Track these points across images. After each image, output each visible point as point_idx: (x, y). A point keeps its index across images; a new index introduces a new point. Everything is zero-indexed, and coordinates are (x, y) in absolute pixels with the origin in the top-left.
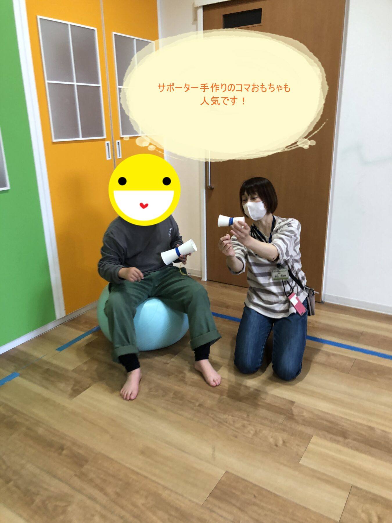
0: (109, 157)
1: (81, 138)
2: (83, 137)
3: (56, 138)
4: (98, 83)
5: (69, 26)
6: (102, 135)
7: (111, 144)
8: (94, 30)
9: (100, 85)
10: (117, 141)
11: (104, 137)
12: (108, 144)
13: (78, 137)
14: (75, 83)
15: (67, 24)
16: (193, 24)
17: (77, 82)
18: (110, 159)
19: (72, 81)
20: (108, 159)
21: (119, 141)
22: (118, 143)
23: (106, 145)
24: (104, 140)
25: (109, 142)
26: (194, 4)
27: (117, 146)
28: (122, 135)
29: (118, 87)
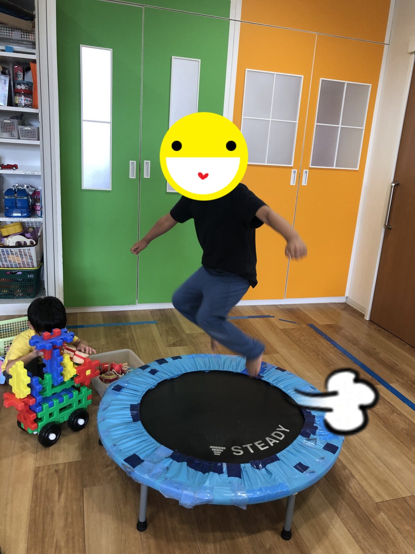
0: (294, 183)
1: (266, 164)
5: (275, 76)
7: (298, 172)
8: (301, 78)
9: (297, 121)
10: (305, 171)
11: (292, 165)
13: (263, 162)
14: (270, 120)
15: (273, 74)
17: (273, 118)
18: (294, 184)
21: (308, 171)
23: (293, 172)
24: (291, 168)
25: (296, 170)
26: (407, 50)
27: (304, 175)
28: (312, 165)
29: (316, 124)
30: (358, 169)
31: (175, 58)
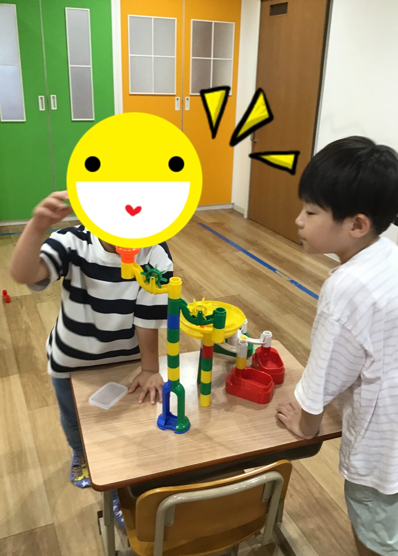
0: (178, 109)
2: (155, 92)
3: (132, 92)
4: (173, 56)
5: (153, 20)
6: (172, 92)
7: (180, 99)
8: (175, 20)
9: (175, 57)
10: (186, 97)
11: (175, 94)
12: (178, 99)
14: (153, 56)
15: (151, 18)
19: (151, 55)
20: (176, 110)
21: (189, 97)
22: (188, 99)
24: (174, 96)
25: (179, 98)
27: (186, 101)
29: (191, 58)
30: (231, 94)
31: (68, 9)
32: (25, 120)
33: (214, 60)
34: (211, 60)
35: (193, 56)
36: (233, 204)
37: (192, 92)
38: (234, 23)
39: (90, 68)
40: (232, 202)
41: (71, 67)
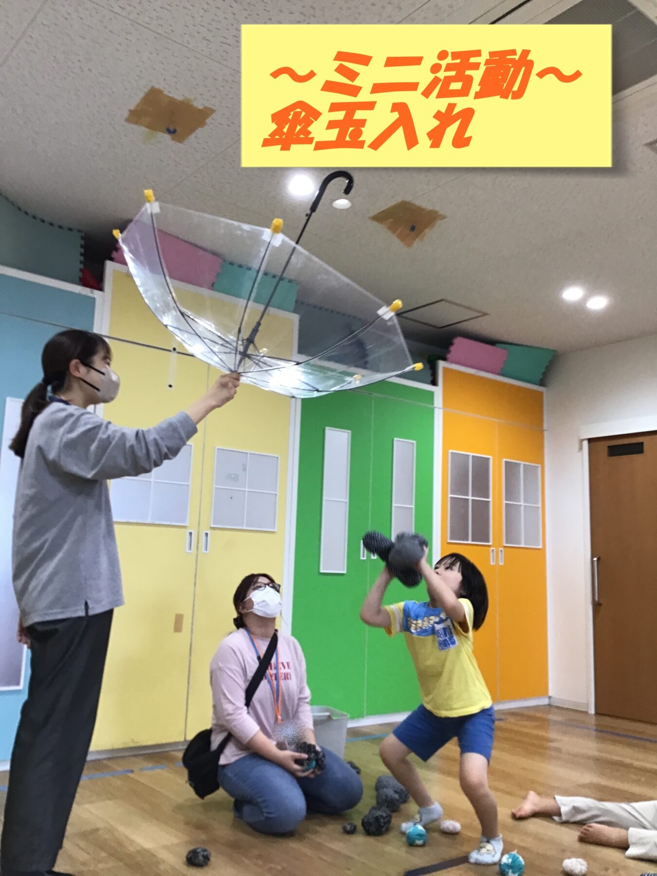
1: (470, 542)
2: (473, 541)
3: (451, 539)
4: (488, 497)
5: (471, 456)
6: (488, 541)
7: (495, 550)
8: (488, 459)
9: (490, 499)
10: (501, 549)
11: (490, 543)
12: (493, 550)
13: (467, 540)
14: (470, 498)
15: (469, 455)
16: (578, 452)
17: (473, 496)
18: (494, 564)
19: (467, 495)
20: (492, 563)
21: (503, 549)
23: (491, 551)
24: (489, 546)
25: (494, 548)
26: (579, 437)
27: (500, 553)
28: (507, 542)
29: (505, 502)
30: (540, 547)
31: (397, 440)
32: (345, 572)
33: (525, 506)
34: (521, 505)
35: (506, 500)
36: (550, 697)
37: (507, 543)
38: (539, 465)
39: (412, 508)
40: (550, 694)
41: (395, 507)
